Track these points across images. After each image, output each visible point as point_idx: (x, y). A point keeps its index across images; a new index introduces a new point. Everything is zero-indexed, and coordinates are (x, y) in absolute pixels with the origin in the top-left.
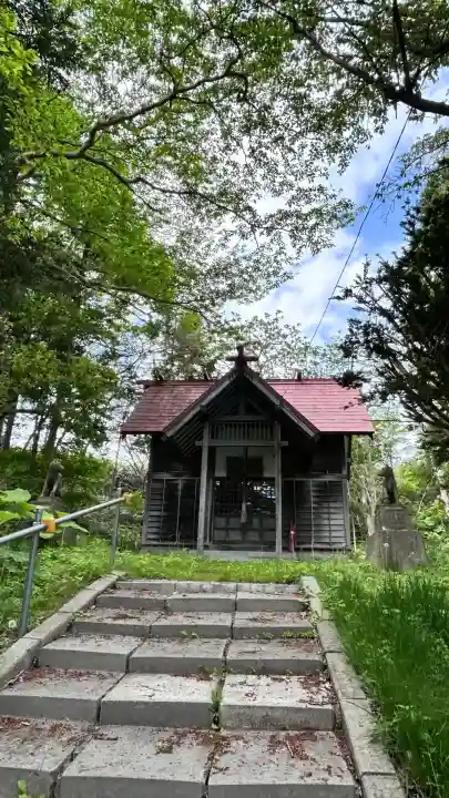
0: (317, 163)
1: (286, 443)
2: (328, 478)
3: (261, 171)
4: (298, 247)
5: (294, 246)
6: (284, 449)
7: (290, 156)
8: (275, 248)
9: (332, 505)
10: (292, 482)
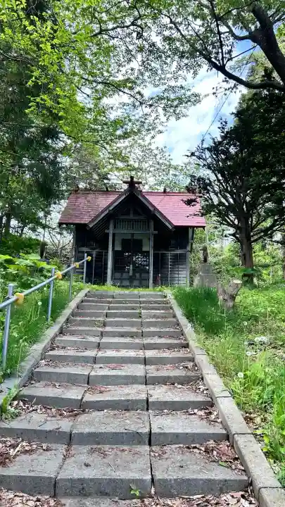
0: (180, 72)
1: (156, 232)
2: (179, 252)
3: (147, 74)
4: (167, 116)
5: (165, 115)
6: (155, 236)
7: (165, 66)
8: (154, 115)
9: (180, 267)
10: (158, 254)
